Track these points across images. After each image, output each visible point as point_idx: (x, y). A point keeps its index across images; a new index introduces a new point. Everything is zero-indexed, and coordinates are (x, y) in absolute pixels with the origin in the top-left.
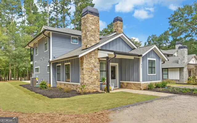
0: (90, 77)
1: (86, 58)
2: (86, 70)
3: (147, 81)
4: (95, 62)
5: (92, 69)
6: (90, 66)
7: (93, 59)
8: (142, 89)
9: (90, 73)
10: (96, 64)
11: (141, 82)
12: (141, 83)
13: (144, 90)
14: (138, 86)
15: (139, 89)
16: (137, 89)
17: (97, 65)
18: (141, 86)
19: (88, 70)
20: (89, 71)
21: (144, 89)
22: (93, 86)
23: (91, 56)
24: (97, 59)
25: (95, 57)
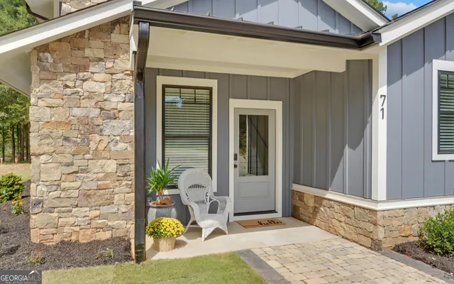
0: (68, 165)
1: (44, 69)
2: (45, 131)
3: (424, 196)
4: (111, 90)
5: (89, 127)
6: (76, 111)
7: (96, 77)
8: (387, 244)
9: (70, 148)
10: (115, 101)
11: (381, 200)
12: (379, 207)
13: (400, 249)
14: (362, 224)
15: (368, 242)
16: (355, 237)
17: (120, 106)
18: (375, 224)
19: (61, 131)
20: (66, 139)
21: (400, 241)
22: (97, 213)
23: (81, 62)
24: (120, 76)
25: (109, 65)
